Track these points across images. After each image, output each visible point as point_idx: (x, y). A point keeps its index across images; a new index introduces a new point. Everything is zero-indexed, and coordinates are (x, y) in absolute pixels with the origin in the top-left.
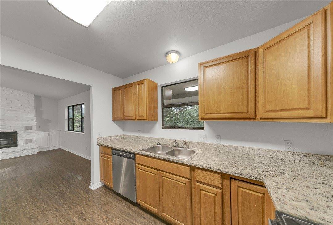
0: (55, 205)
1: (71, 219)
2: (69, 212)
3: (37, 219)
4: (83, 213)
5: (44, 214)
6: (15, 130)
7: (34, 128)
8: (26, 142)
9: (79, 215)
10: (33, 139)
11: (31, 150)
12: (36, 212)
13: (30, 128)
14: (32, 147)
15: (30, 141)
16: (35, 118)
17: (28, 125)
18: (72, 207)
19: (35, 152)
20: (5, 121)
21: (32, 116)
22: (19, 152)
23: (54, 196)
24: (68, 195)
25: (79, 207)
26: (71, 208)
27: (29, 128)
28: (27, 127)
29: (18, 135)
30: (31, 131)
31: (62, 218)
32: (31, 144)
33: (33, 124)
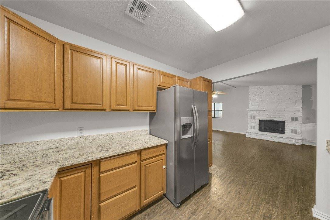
0: (262, 189)
1: (259, 208)
2: (263, 204)
3: (245, 186)
4: (271, 217)
5: (251, 187)
6: (284, 120)
7: (300, 119)
8: (292, 131)
9: (266, 214)
10: (299, 130)
11: (294, 140)
12: (249, 182)
13: (296, 119)
14: (295, 138)
15: (296, 132)
16: (301, 109)
17: (295, 116)
18: (271, 203)
19: (299, 143)
20: (277, 112)
21: (299, 107)
22: (284, 139)
23: (269, 183)
24: (280, 192)
25: (275, 210)
26: (269, 203)
27: (294, 119)
28: (293, 117)
29: (286, 124)
30: (296, 122)
31: (255, 200)
32: (296, 135)
33: (300, 115)
